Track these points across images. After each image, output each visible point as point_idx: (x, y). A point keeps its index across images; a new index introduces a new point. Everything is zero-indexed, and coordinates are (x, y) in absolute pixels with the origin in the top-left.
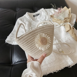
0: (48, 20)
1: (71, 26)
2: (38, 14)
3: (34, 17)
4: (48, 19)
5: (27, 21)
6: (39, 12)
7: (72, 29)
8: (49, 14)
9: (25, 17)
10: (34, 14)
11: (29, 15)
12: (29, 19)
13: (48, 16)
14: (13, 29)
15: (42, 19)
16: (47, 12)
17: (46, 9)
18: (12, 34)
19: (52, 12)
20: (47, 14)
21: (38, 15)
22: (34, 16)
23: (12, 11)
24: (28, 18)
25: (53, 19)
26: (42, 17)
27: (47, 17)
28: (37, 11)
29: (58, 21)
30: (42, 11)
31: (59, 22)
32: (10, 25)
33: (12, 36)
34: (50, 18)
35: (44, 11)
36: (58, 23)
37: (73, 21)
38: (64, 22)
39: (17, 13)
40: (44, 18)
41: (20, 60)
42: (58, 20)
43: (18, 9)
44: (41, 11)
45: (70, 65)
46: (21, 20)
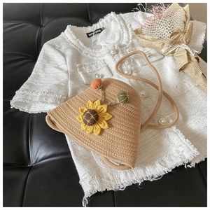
0: (128, 42)
1: (191, 52)
2: (101, 30)
3: (89, 37)
4: (127, 40)
5: (69, 47)
6: (103, 23)
7: (195, 60)
8: (130, 26)
9: (64, 39)
10: (90, 29)
12: (75, 43)
13: (128, 33)
15: (112, 42)
16: (124, 22)
18: (29, 84)
19: (137, 22)
20: (126, 26)
21: (99, 32)
22: (88, 34)
24: (71, 40)
25: (141, 40)
26: (111, 35)
27: (125, 35)
28: (96, 21)
29: (154, 43)
30: (111, 20)
31: (158, 44)
33: (27, 90)
34: (133, 37)
35: (115, 21)
36: (156, 48)
37: (196, 41)
38: (171, 43)
39: (44, 29)
40: (117, 38)
42: (154, 40)
43: (46, 21)
44: (107, 21)
45: (190, 159)
46: (54, 47)
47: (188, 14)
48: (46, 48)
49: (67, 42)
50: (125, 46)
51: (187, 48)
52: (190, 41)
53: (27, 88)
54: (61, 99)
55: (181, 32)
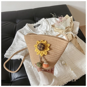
0: (49, 30)
1: (73, 35)
2: (39, 25)
3: (34, 28)
4: (49, 29)
5: (27, 32)
6: (40, 22)
7: (75, 38)
8: (50, 23)
9: (25, 29)
10: (35, 25)
11: (29, 27)
12: (29, 30)
13: (50, 26)
14: (13, 43)
15: (43, 30)
16: (48, 22)
17: (47, 19)
18: (11, 48)
19: (53, 22)
22: (34, 27)
23: (12, 23)
24: (28, 29)
25: (54, 29)
26: (43, 27)
27: (48, 27)
28: (37, 21)
29: (59, 31)
30: (43, 21)
31: (61, 31)
32: (10, 38)
33: (11, 50)
34: (52, 28)
35: (44, 21)
37: (75, 30)
38: (66, 31)
39: (17, 25)
40: (45, 28)
41: (19, 76)
43: (18, 21)
44: (41, 21)
45: (74, 79)
46: (21, 32)
47: (72, 20)
48: (18, 33)
49: (26, 30)
50: (48, 31)
51: (72, 33)
52: (73, 30)
53: (11, 49)
54: (24, 53)
55: (70, 27)
